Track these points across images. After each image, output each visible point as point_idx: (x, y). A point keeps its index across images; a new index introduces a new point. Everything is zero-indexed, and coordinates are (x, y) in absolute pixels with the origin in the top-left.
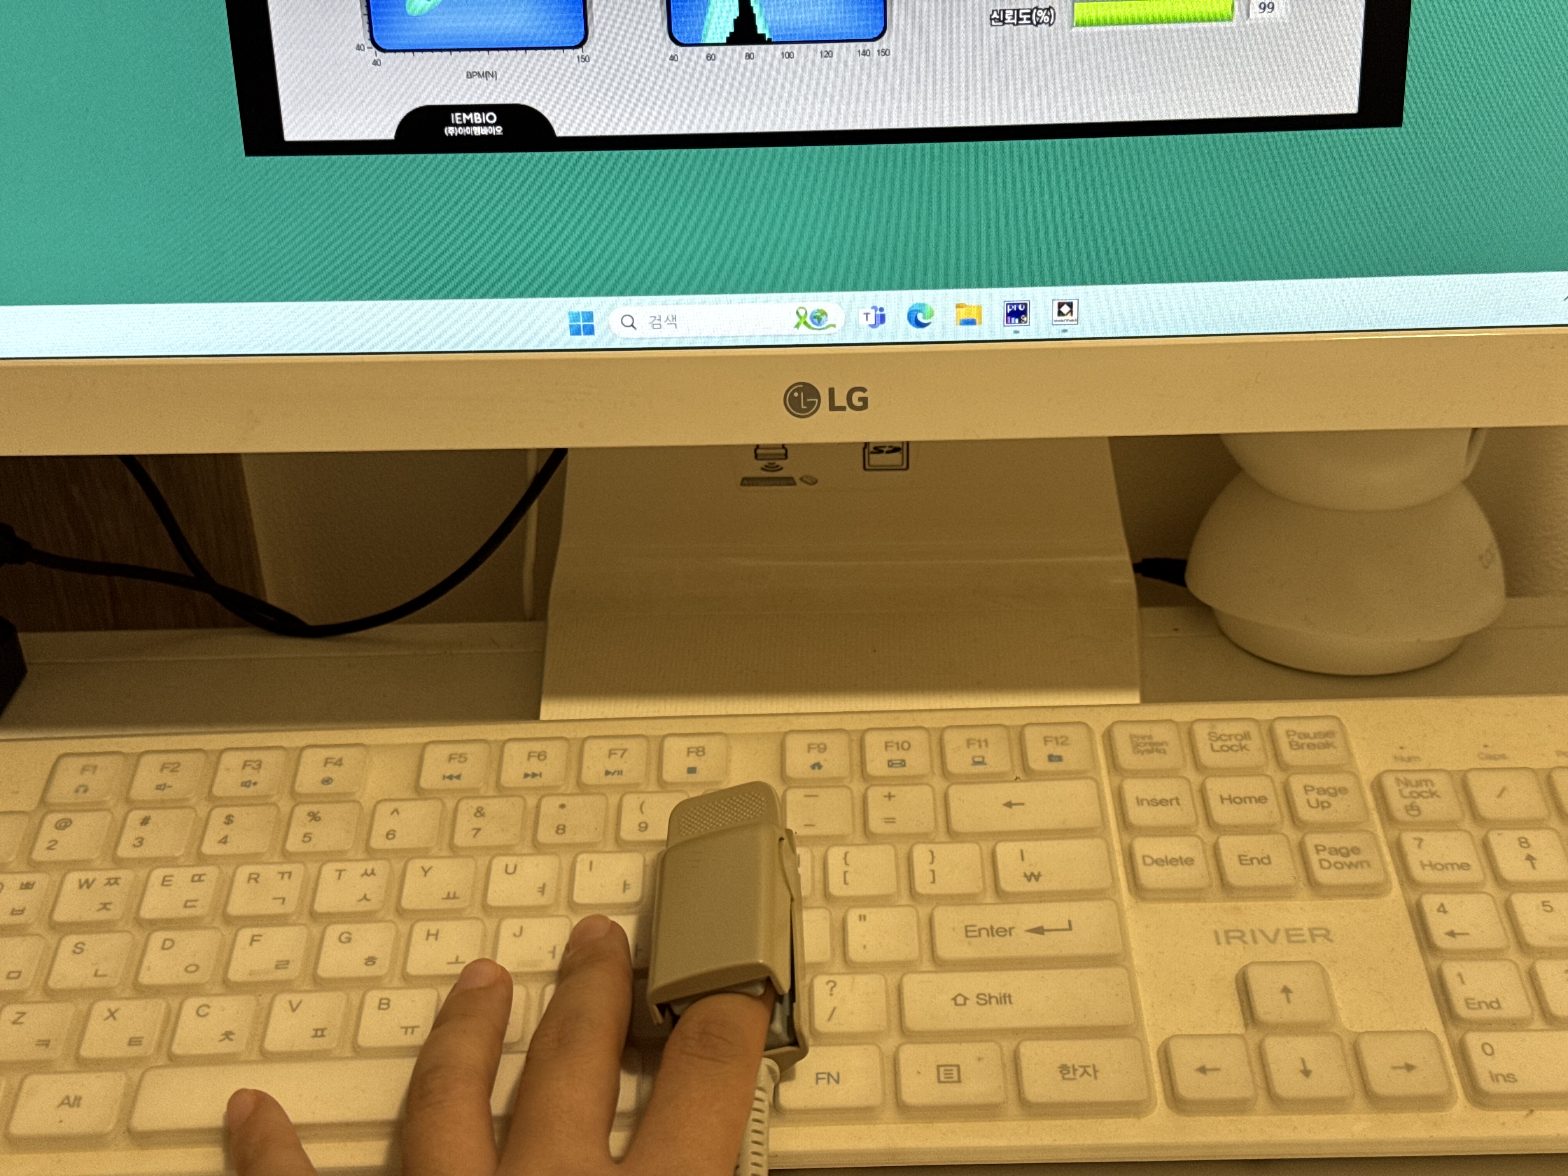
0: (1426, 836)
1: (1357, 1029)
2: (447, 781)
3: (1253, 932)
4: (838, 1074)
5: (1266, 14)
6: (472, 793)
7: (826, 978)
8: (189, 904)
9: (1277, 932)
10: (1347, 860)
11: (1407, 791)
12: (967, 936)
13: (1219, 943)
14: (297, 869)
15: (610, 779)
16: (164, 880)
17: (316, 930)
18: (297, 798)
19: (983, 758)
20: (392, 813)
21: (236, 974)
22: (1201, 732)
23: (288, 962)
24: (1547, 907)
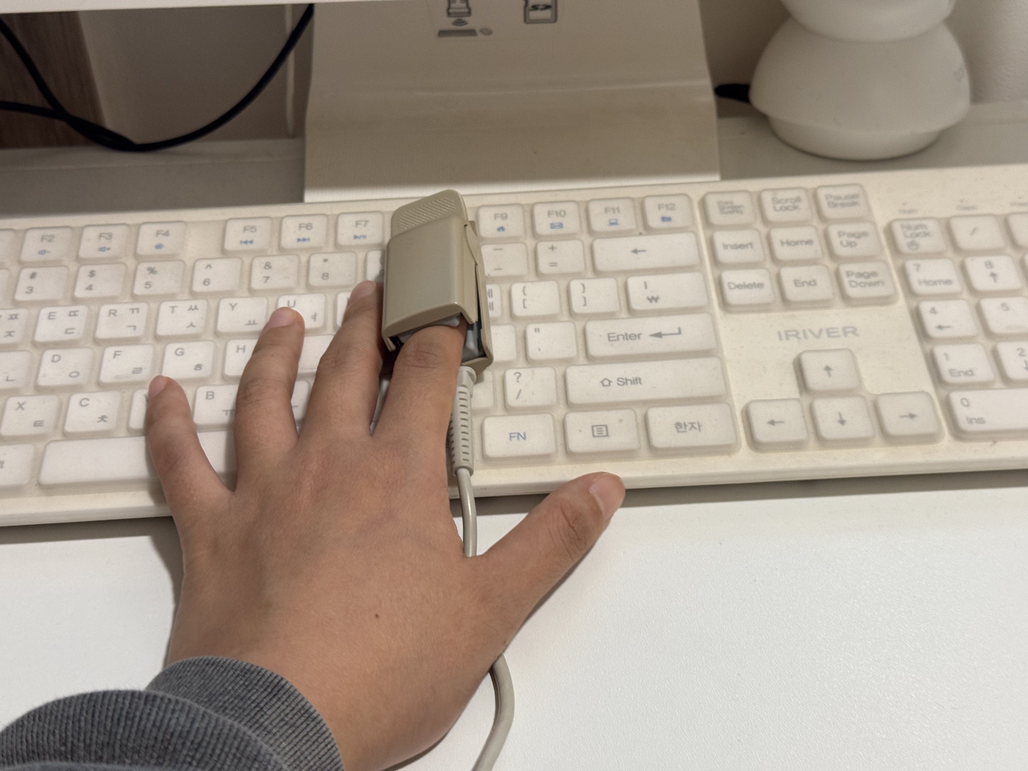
0: (922, 262)
1: (876, 392)
2: (244, 245)
3: (804, 332)
4: (525, 434)
6: (261, 253)
7: (515, 371)
8: (69, 331)
9: (821, 331)
10: (868, 281)
11: (909, 233)
12: (609, 340)
13: (781, 339)
14: (143, 307)
15: (357, 242)
16: (50, 315)
17: (159, 347)
18: (138, 258)
19: (616, 220)
20: (207, 267)
22: (767, 198)
23: (141, 369)
24: (1004, 306)
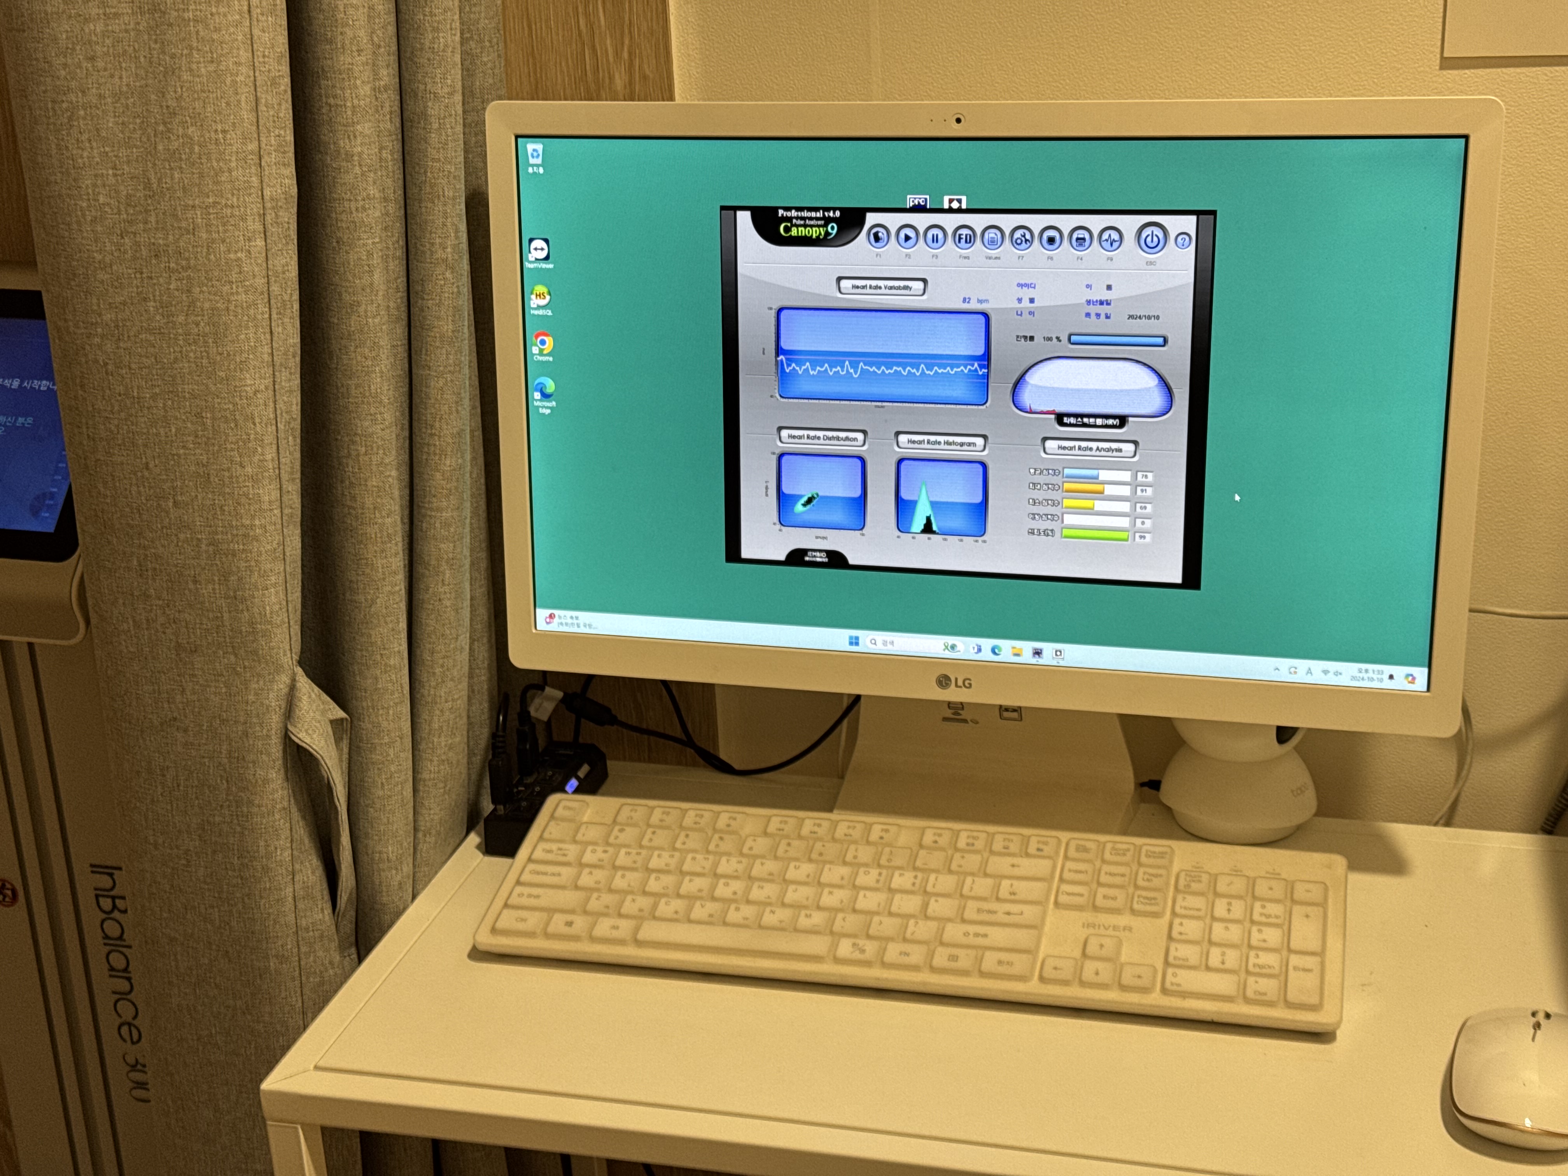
0: (1189, 897)
1: (1125, 962)
2: (778, 831)
3: (1099, 924)
4: (909, 953)
5: (1142, 540)
6: (787, 837)
7: (915, 920)
8: (667, 865)
9: (1109, 925)
10: (1151, 902)
11: (1188, 879)
12: (977, 912)
13: (1082, 927)
14: (711, 857)
16: (659, 855)
17: (715, 880)
18: (715, 830)
19: (1009, 846)
20: (753, 841)
21: (682, 891)
22: (1109, 846)
23: (703, 890)
24: (1227, 928)
